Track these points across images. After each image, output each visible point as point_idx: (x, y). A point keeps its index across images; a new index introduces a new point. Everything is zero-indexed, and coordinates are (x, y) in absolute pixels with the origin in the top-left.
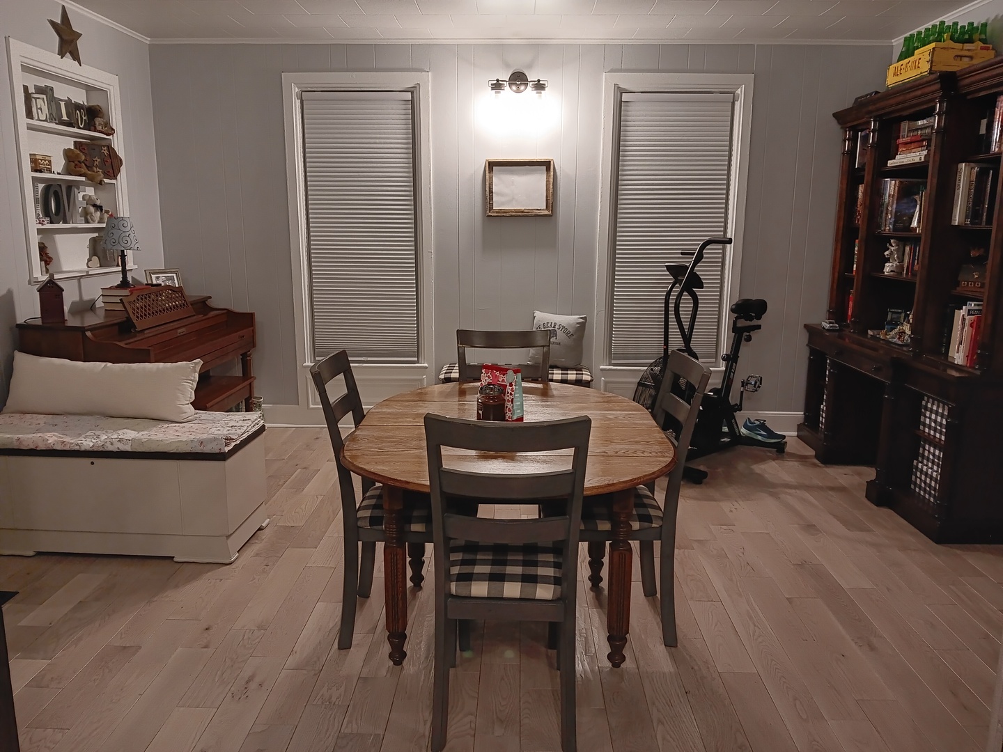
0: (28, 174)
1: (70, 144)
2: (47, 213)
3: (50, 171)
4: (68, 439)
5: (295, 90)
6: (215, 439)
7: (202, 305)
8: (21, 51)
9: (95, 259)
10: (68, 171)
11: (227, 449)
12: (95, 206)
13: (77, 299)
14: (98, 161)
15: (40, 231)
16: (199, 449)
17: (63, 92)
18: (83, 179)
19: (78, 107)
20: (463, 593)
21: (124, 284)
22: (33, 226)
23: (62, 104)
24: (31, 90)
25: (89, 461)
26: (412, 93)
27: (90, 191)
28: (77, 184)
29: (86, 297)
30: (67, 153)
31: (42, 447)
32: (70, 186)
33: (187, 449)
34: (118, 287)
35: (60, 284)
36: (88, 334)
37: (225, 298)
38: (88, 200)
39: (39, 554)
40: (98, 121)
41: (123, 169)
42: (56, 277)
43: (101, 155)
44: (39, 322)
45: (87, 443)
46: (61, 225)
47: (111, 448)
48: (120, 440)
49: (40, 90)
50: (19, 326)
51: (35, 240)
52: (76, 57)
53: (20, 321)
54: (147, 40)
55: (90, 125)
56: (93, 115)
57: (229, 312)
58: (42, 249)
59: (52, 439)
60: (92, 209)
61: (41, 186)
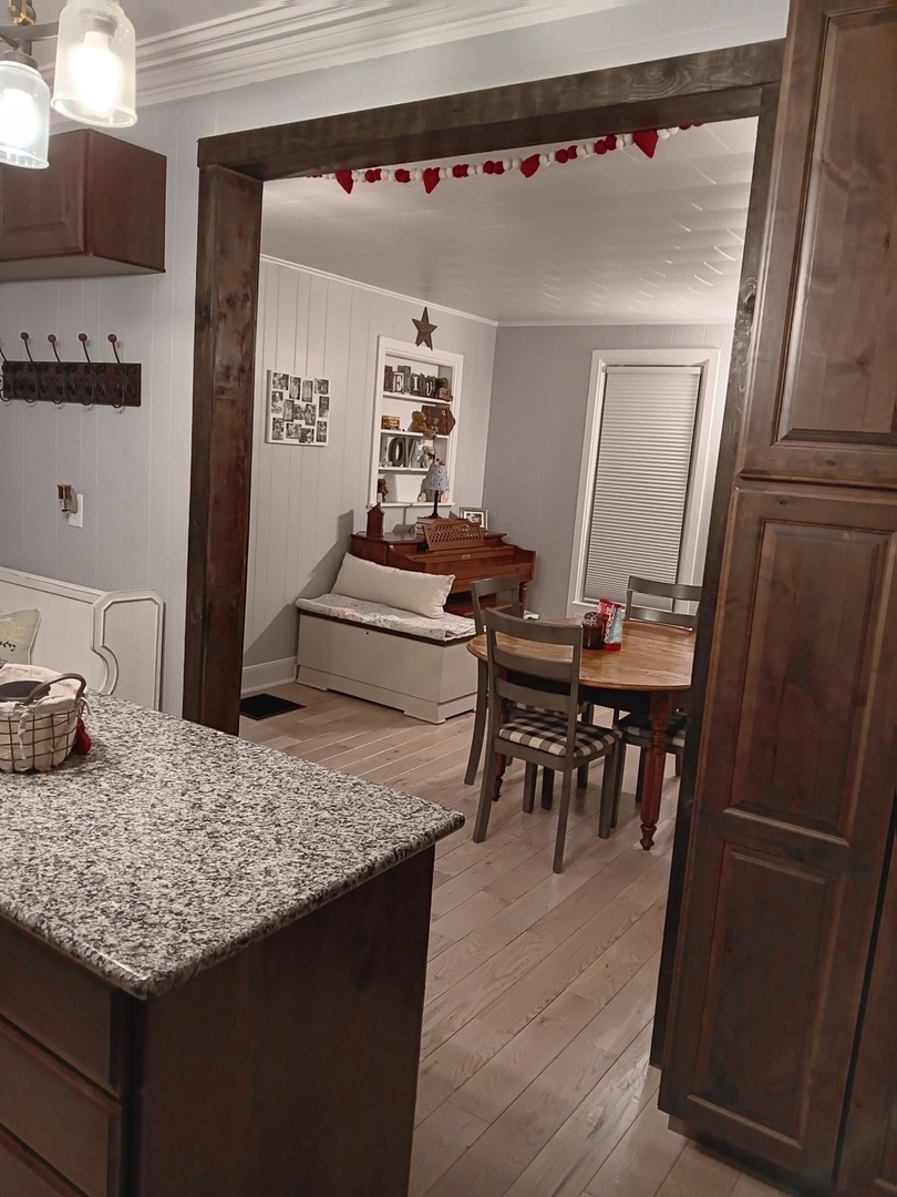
0: (379, 430)
1: (418, 408)
2: (392, 458)
3: (397, 428)
4: (357, 615)
5: (602, 364)
6: (440, 630)
7: (497, 540)
8: (387, 344)
9: (424, 494)
10: (413, 428)
11: (446, 639)
12: (429, 454)
13: (401, 523)
14: (436, 420)
15: (380, 471)
16: (429, 635)
17: (417, 369)
18: (421, 434)
19: (429, 379)
20: (506, 737)
21: (435, 515)
22: (376, 466)
23: (416, 378)
24: (395, 369)
25: (366, 631)
26: (702, 368)
27: (429, 443)
28: (418, 438)
29: (408, 523)
30: (415, 414)
31: (341, 617)
32: (413, 439)
33: (422, 634)
34: (430, 517)
35: (383, 510)
36: (391, 547)
37: (519, 538)
38: (426, 450)
39: (329, 691)
40: (442, 390)
41: (456, 427)
42: (382, 505)
43: (441, 417)
44: (365, 535)
45: (366, 619)
46: (401, 468)
47: (378, 625)
48: (385, 621)
49: (401, 369)
50: (352, 536)
51: (376, 477)
52: (430, 345)
53: (355, 533)
54: (496, 324)
55: (435, 395)
56: (439, 385)
57: (516, 549)
58: (381, 484)
59: (348, 613)
60: (427, 457)
61: (390, 439)
